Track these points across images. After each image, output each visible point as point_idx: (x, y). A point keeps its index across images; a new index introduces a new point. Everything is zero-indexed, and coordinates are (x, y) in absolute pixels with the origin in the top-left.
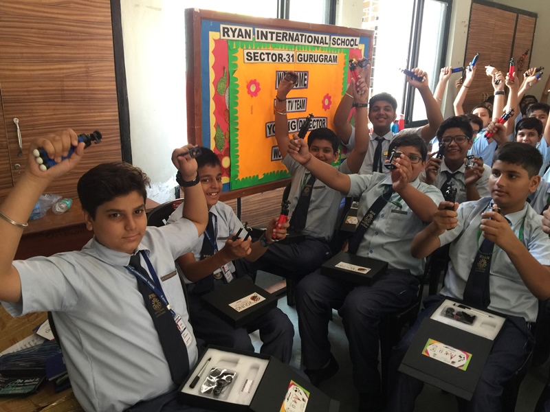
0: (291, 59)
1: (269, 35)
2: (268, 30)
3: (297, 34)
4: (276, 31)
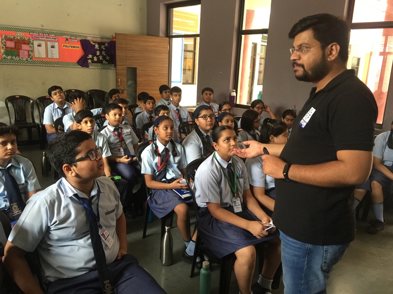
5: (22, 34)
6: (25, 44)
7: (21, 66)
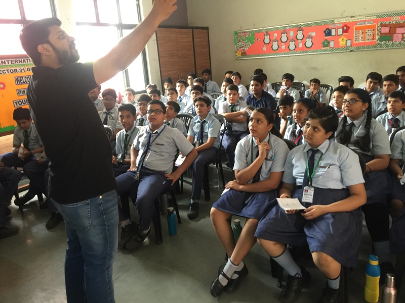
0: (23, 71)
1: (7, 62)
2: (5, 60)
3: (24, 60)
4: (10, 60)
5: (398, 18)
6: (399, 27)
7: (393, 50)
